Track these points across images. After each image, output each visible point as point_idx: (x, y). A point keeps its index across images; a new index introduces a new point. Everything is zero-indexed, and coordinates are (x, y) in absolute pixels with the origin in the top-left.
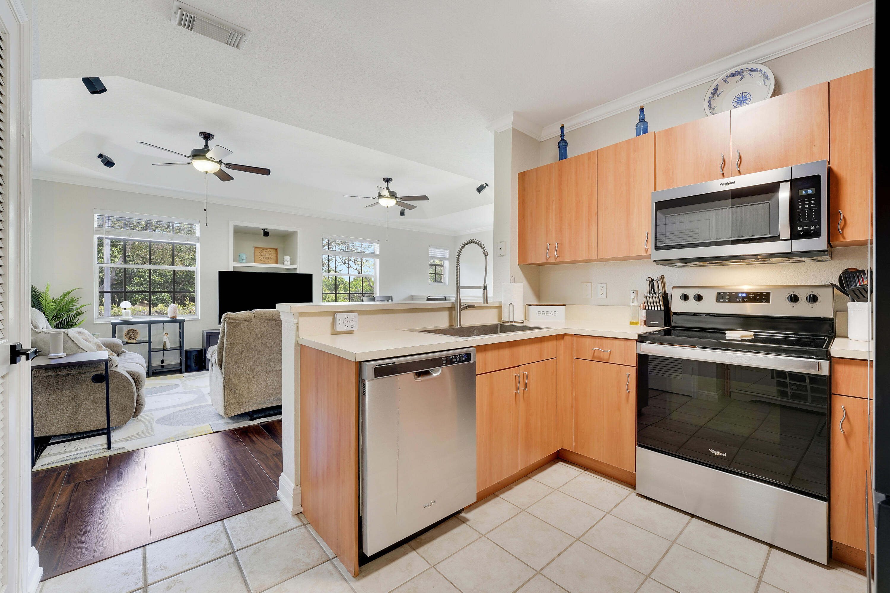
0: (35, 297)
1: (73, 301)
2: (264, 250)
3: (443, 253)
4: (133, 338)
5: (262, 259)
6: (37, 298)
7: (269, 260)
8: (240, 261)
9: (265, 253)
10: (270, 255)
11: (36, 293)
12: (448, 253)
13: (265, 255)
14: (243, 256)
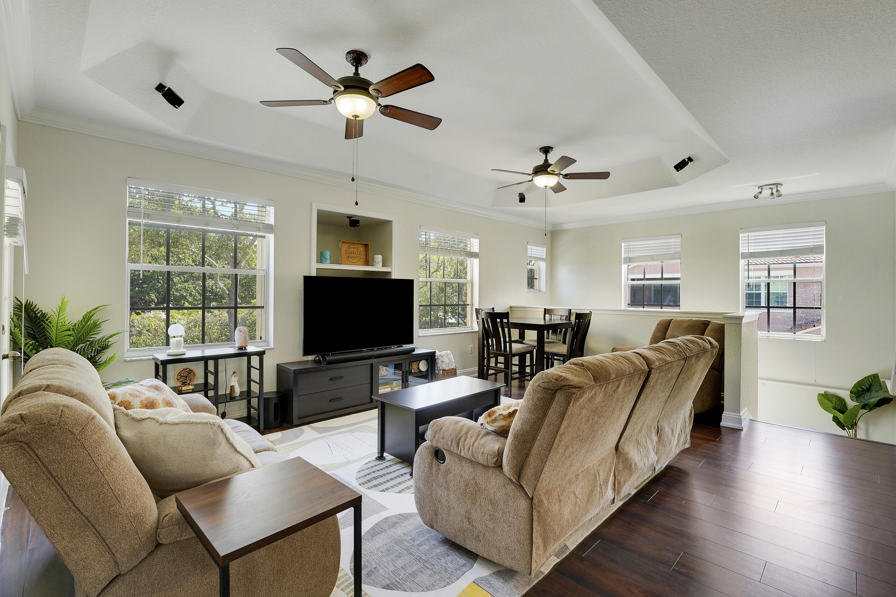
0: (34, 320)
1: (96, 326)
2: (352, 246)
3: (539, 251)
4: (188, 382)
5: (350, 259)
6: (37, 322)
7: (358, 260)
8: (324, 262)
9: (352, 250)
10: (359, 254)
11: (35, 314)
12: (545, 252)
13: (352, 253)
14: (328, 254)
